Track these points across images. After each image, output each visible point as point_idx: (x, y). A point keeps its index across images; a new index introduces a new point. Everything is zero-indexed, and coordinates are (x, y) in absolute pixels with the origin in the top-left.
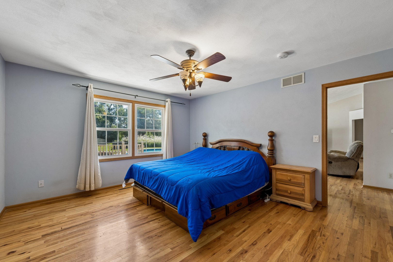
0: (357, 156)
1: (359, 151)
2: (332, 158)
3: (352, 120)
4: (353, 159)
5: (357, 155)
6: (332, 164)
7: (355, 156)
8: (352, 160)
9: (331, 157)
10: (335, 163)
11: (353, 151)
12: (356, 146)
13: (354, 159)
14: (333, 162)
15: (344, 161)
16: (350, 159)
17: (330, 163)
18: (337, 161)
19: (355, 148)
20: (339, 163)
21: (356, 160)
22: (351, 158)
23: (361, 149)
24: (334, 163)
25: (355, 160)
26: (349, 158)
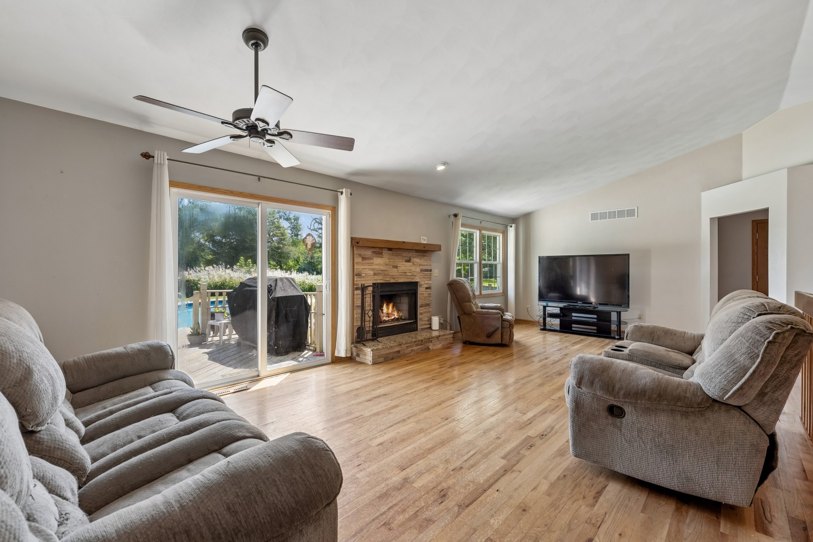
0: (762, 394)
1: (781, 364)
2: (621, 389)
3: (710, 218)
4: (739, 407)
5: (765, 386)
6: (624, 420)
7: (753, 393)
8: (736, 413)
9: (617, 386)
10: (641, 419)
11: (742, 359)
12: (756, 330)
13: (748, 409)
14: (628, 409)
15: (685, 414)
16: (723, 408)
17: (615, 412)
18: (647, 411)
19: (755, 344)
20: (662, 421)
21: (760, 414)
22: (732, 402)
23: (792, 353)
24: (631, 415)
25: (753, 415)
26: (715, 401)
